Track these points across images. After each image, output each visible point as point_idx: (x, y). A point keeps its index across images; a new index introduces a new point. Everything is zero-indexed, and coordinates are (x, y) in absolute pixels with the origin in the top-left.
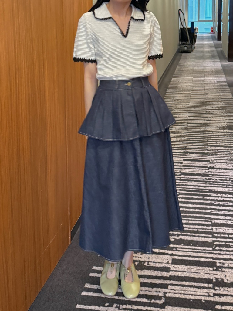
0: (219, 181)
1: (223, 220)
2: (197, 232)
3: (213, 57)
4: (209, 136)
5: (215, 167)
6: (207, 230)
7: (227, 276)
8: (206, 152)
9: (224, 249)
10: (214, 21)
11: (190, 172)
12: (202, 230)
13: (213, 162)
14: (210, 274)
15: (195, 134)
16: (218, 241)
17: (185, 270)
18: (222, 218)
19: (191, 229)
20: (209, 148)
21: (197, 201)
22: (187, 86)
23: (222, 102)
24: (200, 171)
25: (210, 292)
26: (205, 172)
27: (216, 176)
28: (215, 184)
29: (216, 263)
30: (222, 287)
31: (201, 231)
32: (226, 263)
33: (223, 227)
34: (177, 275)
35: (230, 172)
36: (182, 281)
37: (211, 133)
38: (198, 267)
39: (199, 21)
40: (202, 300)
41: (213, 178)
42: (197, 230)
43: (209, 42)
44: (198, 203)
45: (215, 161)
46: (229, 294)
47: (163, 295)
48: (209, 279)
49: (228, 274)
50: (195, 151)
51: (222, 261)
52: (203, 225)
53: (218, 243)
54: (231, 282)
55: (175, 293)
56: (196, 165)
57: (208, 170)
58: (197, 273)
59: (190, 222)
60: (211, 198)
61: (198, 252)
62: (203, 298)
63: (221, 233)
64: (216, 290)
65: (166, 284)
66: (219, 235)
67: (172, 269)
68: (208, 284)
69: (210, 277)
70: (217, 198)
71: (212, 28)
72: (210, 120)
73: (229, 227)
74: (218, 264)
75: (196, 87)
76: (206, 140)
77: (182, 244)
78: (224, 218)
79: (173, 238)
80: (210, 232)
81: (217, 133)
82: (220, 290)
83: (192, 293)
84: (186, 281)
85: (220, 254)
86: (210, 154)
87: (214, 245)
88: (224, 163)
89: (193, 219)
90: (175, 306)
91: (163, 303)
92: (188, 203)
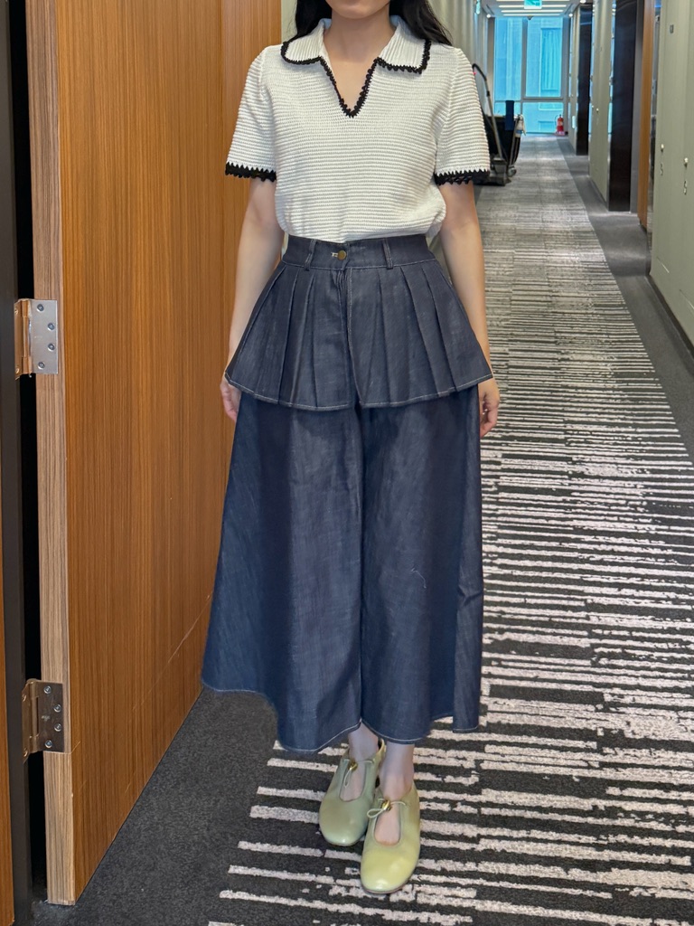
0: (599, 506)
1: (615, 596)
2: (550, 624)
3: (566, 198)
4: (568, 399)
5: (587, 473)
6: (574, 621)
7: (633, 724)
8: (563, 437)
9: (621, 662)
10: (565, 99)
11: (520, 485)
12: (562, 620)
13: (580, 462)
14: (587, 719)
15: (529, 392)
16: (605, 646)
17: (526, 711)
18: (611, 593)
19: (534, 618)
20: (569, 427)
21: (543, 553)
22: (501, 273)
23: (596, 314)
24: (547, 481)
25: (591, 759)
26: (562, 484)
27: (591, 495)
28: (589, 514)
29: (602, 694)
30: (622, 748)
31: (559, 622)
32: (628, 695)
33: (616, 613)
34: (504, 722)
35: (627, 486)
36: (521, 734)
37: (573, 390)
38: (558, 704)
39: (525, 99)
40: (571, 776)
41: (584, 499)
42: (550, 620)
43: (554, 159)
44: (548, 557)
45: (587, 460)
46: (639, 762)
47: (474, 766)
48: (586, 729)
49: (634, 718)
50: (531, 435)
51: (617, 691)
52: (565, 608)
53: (606, 650)
54: (642, 737)
55: (503, 762)
56: (536, 468)
57: (570, 479)
58: (555, 717)
59: (529, 601)
60: (579, 546)
61: (554, 670)
62: (575, 773)
63: (610, 626)
64: (606, 754)
65: (479, 742)
66: (606, 632)
67: (491, 707)
68: (585, 740)
69: (589, 727)
70: (596, 547)
71: (561, 120)
72: (568, 360)
73: (632, 614)
74: (608, 698)
75: (525, 275)
76: (561, 408)
77: (513, 652)
78: (618, 593)
79: (490, 638)
80: (583, 624)
81: (588, 391)
82: (616, 754)
83: (546, 761)
84: (530, 735)
85: (612, 675)
86: (572, 442)
87: (596, 653)
88: (611, 463)
89: (537, 594)
90: (505, 790)
91: (476, 784)
92: (521, 557)
